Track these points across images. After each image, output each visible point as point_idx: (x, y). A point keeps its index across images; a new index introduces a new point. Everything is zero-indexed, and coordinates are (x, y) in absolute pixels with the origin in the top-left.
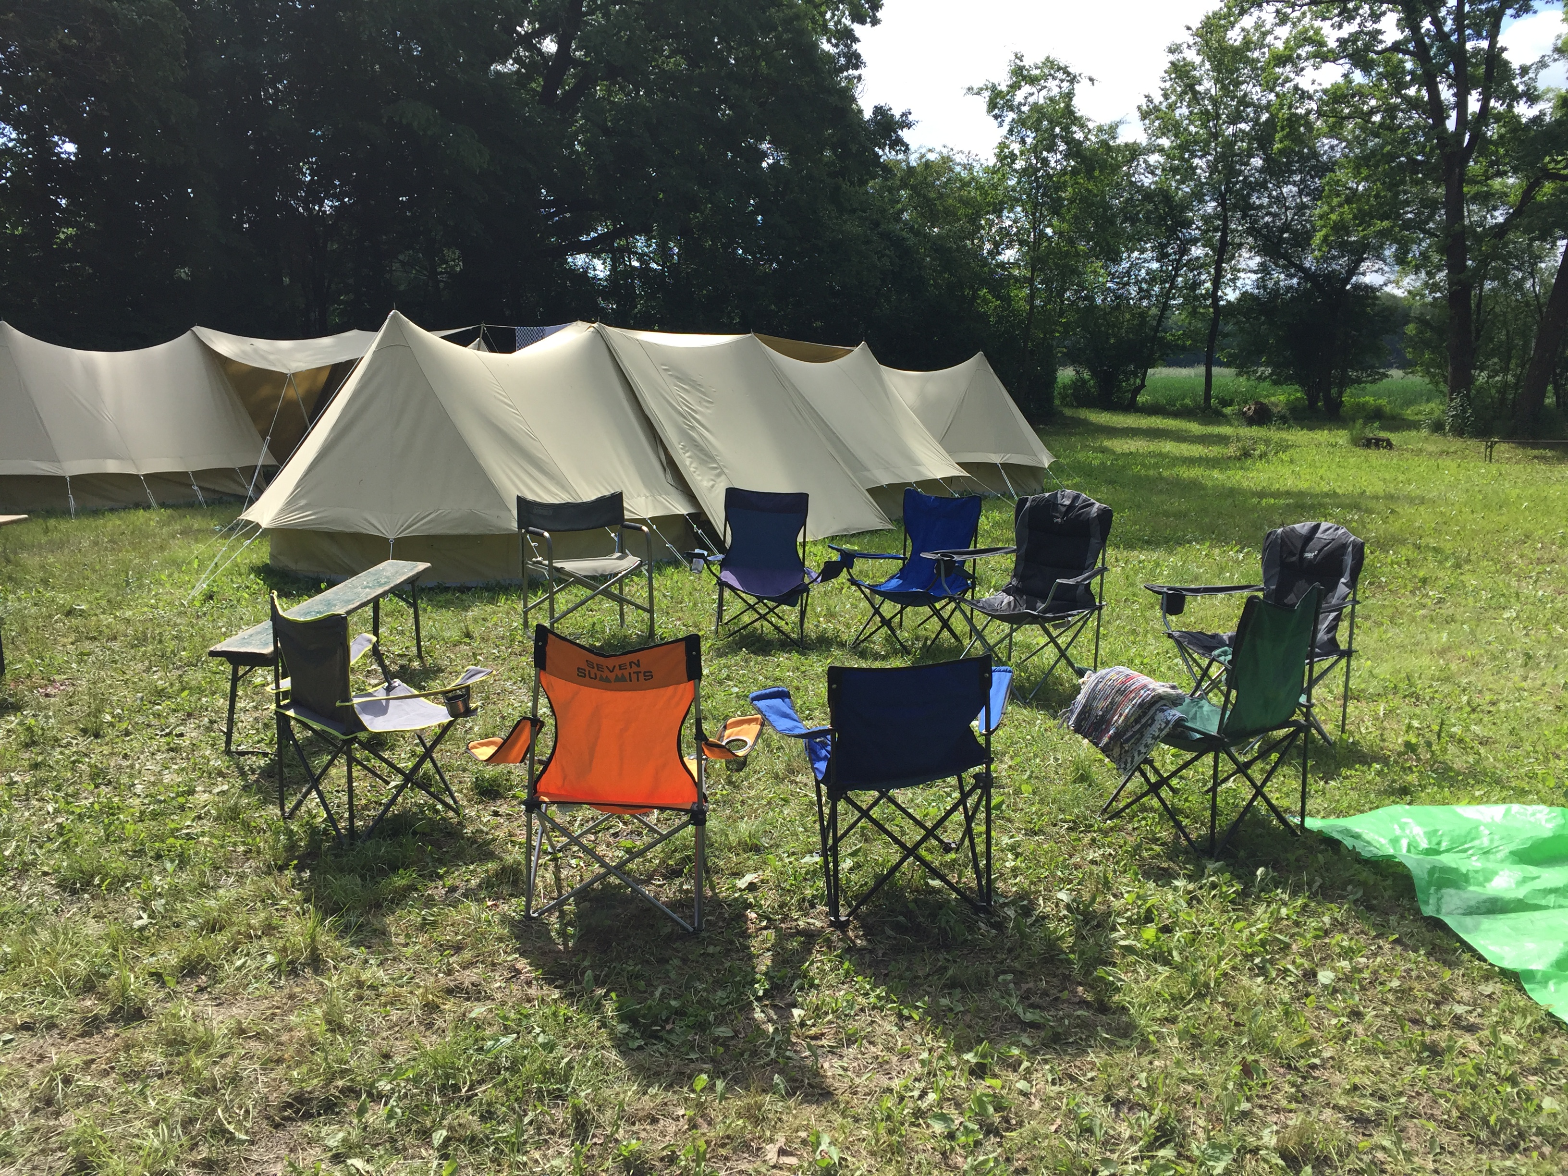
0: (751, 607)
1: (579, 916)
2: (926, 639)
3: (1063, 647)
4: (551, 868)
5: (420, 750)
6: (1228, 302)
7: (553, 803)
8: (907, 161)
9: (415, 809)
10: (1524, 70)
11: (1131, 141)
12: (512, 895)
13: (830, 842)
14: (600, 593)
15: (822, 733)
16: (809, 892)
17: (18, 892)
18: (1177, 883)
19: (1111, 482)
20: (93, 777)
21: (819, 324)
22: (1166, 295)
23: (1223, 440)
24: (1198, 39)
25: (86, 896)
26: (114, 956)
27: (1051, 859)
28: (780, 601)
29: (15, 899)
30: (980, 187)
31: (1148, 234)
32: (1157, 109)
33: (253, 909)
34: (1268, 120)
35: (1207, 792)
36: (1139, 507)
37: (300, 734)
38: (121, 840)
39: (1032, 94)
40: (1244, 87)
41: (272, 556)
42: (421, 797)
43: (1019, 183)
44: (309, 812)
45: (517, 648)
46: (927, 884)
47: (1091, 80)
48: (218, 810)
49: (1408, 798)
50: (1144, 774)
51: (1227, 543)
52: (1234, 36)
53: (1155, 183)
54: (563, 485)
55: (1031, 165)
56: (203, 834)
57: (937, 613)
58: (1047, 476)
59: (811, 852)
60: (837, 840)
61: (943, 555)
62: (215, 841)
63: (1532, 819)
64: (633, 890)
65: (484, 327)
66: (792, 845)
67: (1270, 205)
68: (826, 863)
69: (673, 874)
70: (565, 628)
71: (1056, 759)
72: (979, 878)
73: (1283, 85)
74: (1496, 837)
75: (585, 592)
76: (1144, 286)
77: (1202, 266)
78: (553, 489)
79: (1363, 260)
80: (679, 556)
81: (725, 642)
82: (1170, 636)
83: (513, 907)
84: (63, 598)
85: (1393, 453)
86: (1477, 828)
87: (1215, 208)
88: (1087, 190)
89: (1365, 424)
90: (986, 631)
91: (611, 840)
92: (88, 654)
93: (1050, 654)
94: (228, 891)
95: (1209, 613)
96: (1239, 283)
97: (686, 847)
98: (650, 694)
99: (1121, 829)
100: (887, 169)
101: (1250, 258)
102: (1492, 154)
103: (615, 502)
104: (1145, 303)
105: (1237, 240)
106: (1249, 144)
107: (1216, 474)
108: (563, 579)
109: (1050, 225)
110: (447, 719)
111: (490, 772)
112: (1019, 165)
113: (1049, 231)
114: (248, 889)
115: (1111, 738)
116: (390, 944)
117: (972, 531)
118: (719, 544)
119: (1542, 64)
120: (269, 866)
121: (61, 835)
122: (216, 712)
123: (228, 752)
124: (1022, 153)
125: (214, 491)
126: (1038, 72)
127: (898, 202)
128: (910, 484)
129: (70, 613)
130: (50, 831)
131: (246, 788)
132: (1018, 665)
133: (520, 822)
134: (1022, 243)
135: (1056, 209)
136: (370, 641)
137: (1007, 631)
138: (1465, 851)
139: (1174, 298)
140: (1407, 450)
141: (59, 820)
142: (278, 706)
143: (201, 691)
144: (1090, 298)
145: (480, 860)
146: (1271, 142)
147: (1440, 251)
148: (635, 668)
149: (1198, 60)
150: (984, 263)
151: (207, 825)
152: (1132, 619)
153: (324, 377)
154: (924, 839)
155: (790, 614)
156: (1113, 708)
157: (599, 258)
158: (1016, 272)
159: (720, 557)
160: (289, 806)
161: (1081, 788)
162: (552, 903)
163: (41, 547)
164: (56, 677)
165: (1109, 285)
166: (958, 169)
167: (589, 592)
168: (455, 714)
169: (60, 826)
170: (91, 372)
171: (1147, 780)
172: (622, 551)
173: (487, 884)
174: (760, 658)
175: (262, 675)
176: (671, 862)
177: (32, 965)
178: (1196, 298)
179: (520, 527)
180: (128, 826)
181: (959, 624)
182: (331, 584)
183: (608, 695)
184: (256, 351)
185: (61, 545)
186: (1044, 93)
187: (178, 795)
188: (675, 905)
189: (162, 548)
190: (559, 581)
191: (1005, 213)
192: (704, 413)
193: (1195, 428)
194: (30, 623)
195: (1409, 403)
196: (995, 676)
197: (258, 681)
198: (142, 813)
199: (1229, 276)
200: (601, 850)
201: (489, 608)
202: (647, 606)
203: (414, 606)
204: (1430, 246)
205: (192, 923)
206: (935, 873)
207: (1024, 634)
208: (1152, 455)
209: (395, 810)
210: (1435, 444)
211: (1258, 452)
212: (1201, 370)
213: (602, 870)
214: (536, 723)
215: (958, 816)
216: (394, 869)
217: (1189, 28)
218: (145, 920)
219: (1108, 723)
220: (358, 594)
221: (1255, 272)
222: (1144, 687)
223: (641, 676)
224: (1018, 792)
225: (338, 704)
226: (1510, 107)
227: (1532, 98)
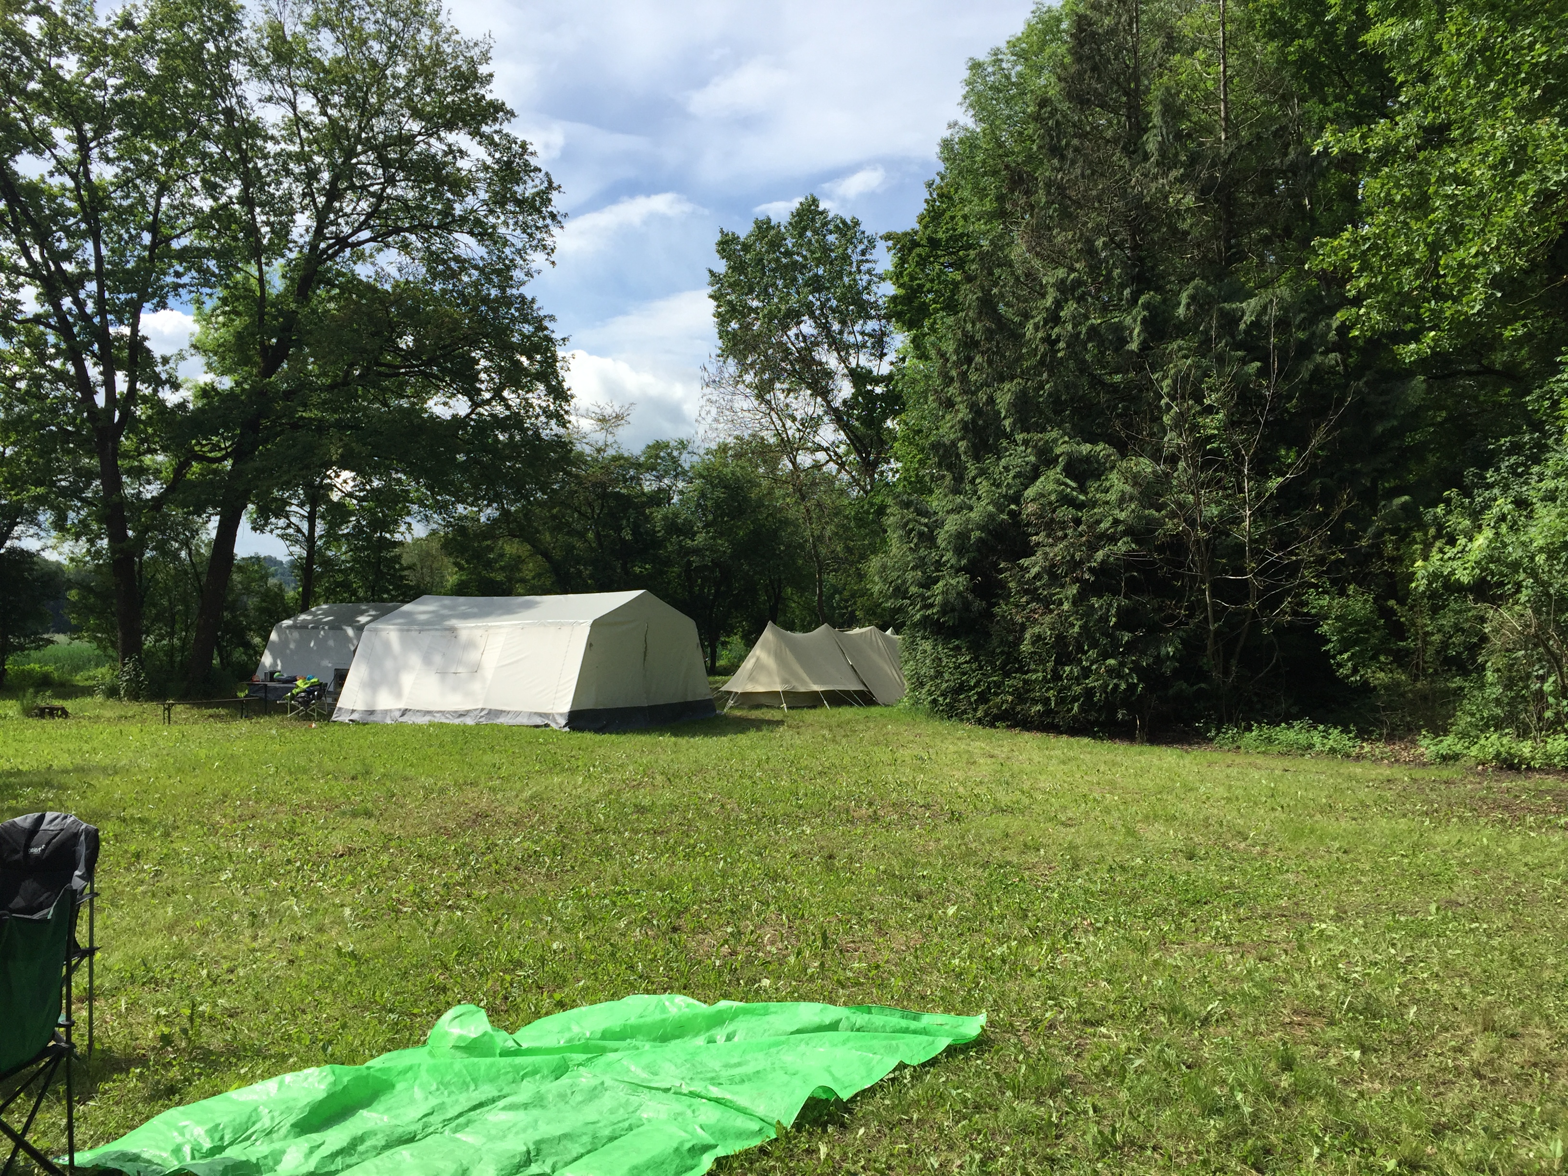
10: (165, 360)
49: (177, 1097)
63: (305, 1085)
74: (276, 1114)
79: (17, 524)
85: (69, 722)
86: (256, 1109)
89: (36, 693)
102: (142, 432)
119: (181, 357)
138: (248, 1138)
140: (84, 717)
147: (99, 521)
195: (77, 669)
204: (89, 515)
210: (112, 709)
226: (155, 391)
227: (176, 386)
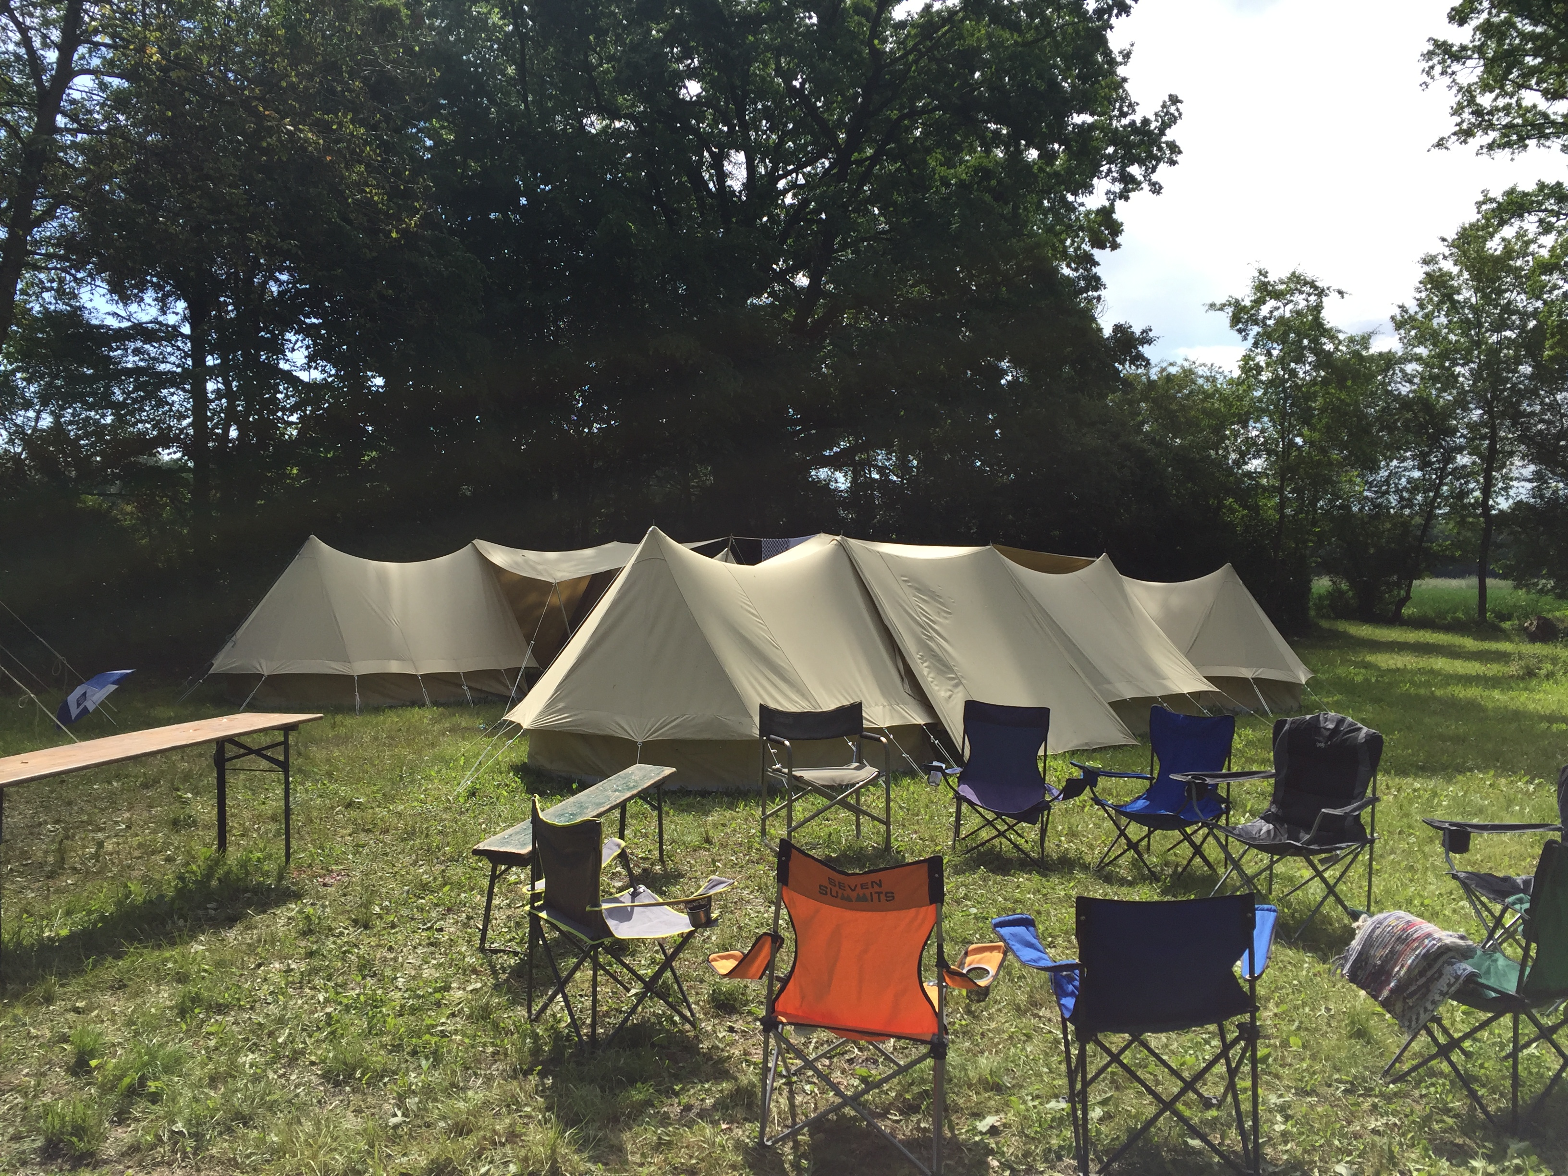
0: (989, 823)
1: (814, 1147)
2: (1177, 865)
3: (1332, 882)
4: (785, 1093)
5: (660, 957)
6: (1501, 511)
7: (790, 1024)
8: (1147, 375)
9: (653, 1019)
11: (1385, 350)
12: (746, 1119)
13: (1079, 1086)
14: (837, 803)
15: (1070, 967)
16: (1055, 1142)
17: (288, 1080)
18: (1475, 1163)
19: (1377, 700)
20: (361, 968)
21: (1057, 533)
22: (1430, 505)
23: (1502, 657)
24: (1454, 250)
25: (348, 1089)
26: (369, 1153)
27: (1327, 1125)
28: (1020, 818)
29: (284, 1087)
30: (1224, 399)
31: (1408, 443)
32: (1412, 319)
33: (498, 1114)
34: (1535, 327)
35: (1506, 1058)
36: (1409, 728)
37: (551, 935)
38: (381, 1034)
39: (1277, 308)
40: (1507, 295)
41: (530, 755)
42: (660, 1007)
43: (1265, 394)
44: (554, 1015)
45: (754, 856)
46: (1186, 1143)
47: (1340, 293)
48: (471, 1008)
50: (1430, 1033)
51: (1515, 773)
52: (1494, 246)
53: (1414, 391)
54: (803, 693)
55: (1278, 375)
56: (456, 1032)
57: (1187, 838)
58: (1304, 692)
59: (1056, 1096)
60: (1086, 1084)
61: (1194, 777)
62: (467, 1041)
64: (869, 1124)
65: (732, 538)
66: (1036, 1088)
67: (1543, 412)
68: (1074, 1110)
69: (909, 1109)
70: (801, 838)
71: (1328, 1010)
72: (1245, 1140)
73: (1550, 292)
75: (821, 801)
76: (1405, 494)
77: (1469, 475)
78: (794, 697)
80: (915, 767)
81: (961, 859)
82: (1455, 877)
83: (746, 1133)
84: (344, 791)
87: (1481, 416)
88: (1338, 399)
90: (1243, 860)
91: (846, 1066)
92: (363, 846)
93: (1316, 889)
94: (476, 1094)
95: (1498, 851)
96: (1512, 492)
97: (923, 1081)
98: (891, 916)
99: (1407, 1095)
100: (1128, 383)
101: (1523, 466)
103: (854, 712)
104: (1407, 511)
105: (1508, 448)
106: (1517, 351)
107: (1496, 694)
108: (801, 787)
109: (1300, 435)
110: (688, 928)
111: (727, 985)
112: (1265, 376)
113: (1299, 440)
114: (495, 1093)
115: (1392, 991)
116: (626, 1162)
117: (1226, 751)
118: (958, 757)
120: (515, 1070)
121: (329, 1025)
122: (473, 908)
123: (482, 949)
124: (1268, 365)
125: (481, 691)
126: (1284, 287)
127: (1139, 414)
128: (1153, 699)
129: (349, 805)
130: (319, 1020)
131: (497, 987)
132: (1280, 900)
133: (755, 1040)
134: (1269, 453)
135: (1306, 419)
136: (619, 846)
137: (1266, 862)
139: (1439, 508)
141: (329, 1010)
142: (532, 907)
143: (460, 886)
144: (1346, 507)
145: (716, 1079)
146: (1542, 348)
148: (876, 889)
149: (1455, 270)
150: (1229, 471)
151: (460, 1023)
152: (1408, 853)
153: (584, 586)
154: (1182, 1092)
155: (1030, 832)
156: (1393, 957)
157: (841, 471)
158: (1264, 481)
159: (958, 770)
160: (535, 1009)
161: (1358, 1046)
162: (786, 1131)
163: (328, 740)
164: (334, 867)
165: (1366, 493)
166: (1200, 381)
167: (826, 802)
168: (696, 923)
169: (328, 1015)
170: (383, 579)
171: (1434, 1039)
172: (860, 761)
173: (721, 1105)
174: (999, 878)
175: (517, 874)
176: (908, 1096)
177: (295, 1156)
178: (1465, 507)
179: (761, 735)
180: (389, 1020)
181: (1212, 850)
182: (583, 787)
183: (848, 914)
184: (526, 562)
185: (344, 740)
186: (1290, 307)
187: (435, 992)
188: (910, 1143)
189: (433, 745)
190: (797, 789)
191: (1251, 423)
192: (942, 623)
193: (1469, 643)
194: (315, 814)
196: (1258, 914)
197: (512, 878)
198: (402, 1006)
199: (1500, 485)
200: (836, 1076)
201: (728, 814)
202: (883, 816)
203: (659, 809)
205: (442, 1124)
206: (1195, 1132)
207: (1285, 865)
208: (1421, 671)
209: (635, 1020)
211: (1543, 672)
212: (1474, 581)
213: (838, 1100)
214: (776, 940)
215: (1221, 1068)
216: (632, 1082)
217: (1444, 240)
218: (399, 1119)
219: (1389, 976)
220: (608, 797)
221: (1530, 481)
222: (1429, 936)
223: (883, 897)
224: (1285, 1044)
225: (588, 909)
